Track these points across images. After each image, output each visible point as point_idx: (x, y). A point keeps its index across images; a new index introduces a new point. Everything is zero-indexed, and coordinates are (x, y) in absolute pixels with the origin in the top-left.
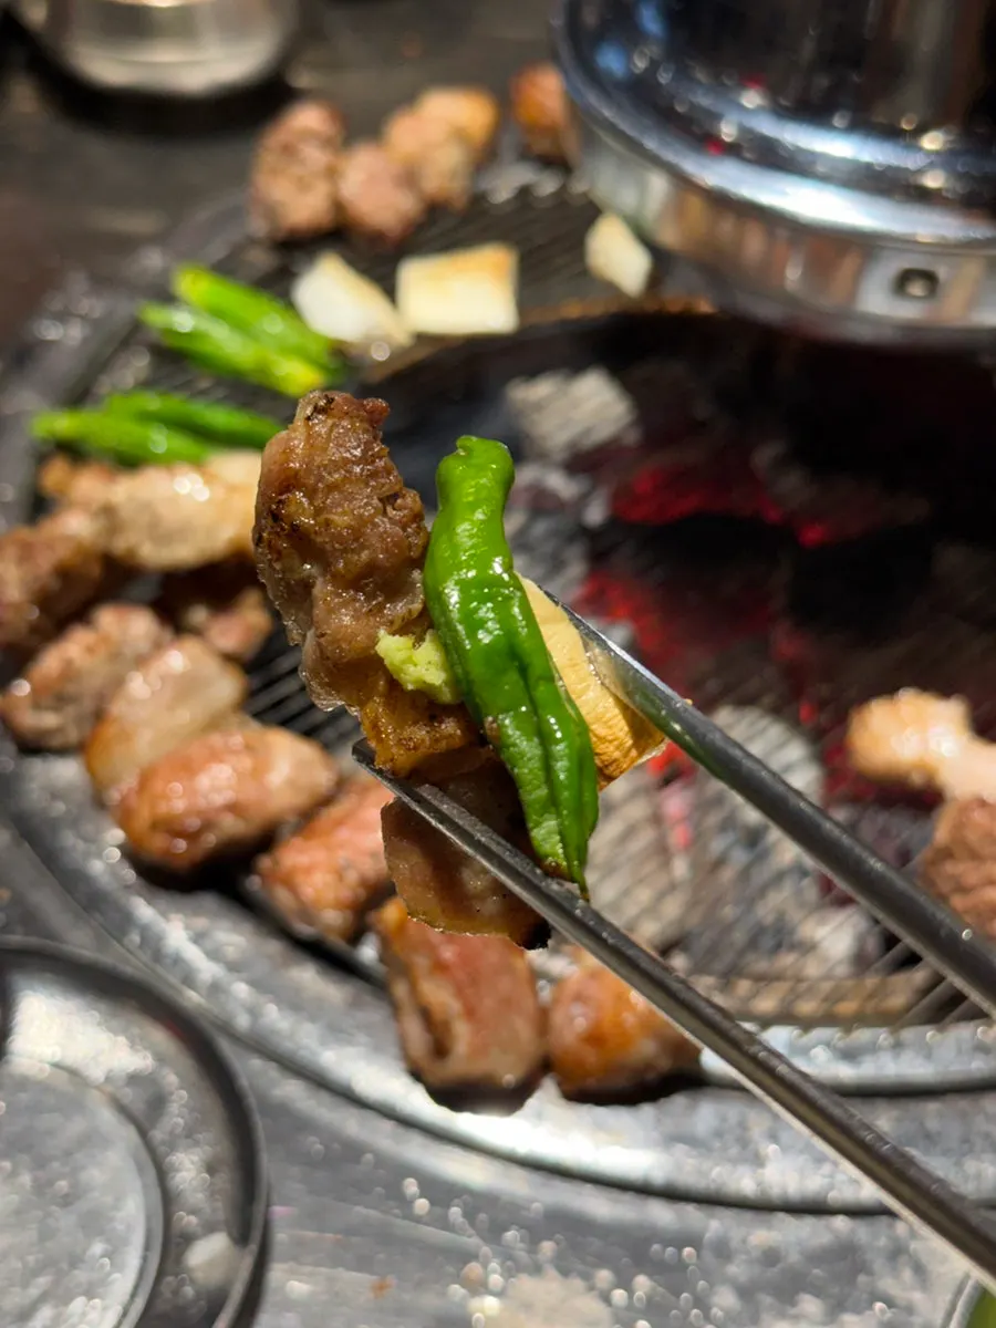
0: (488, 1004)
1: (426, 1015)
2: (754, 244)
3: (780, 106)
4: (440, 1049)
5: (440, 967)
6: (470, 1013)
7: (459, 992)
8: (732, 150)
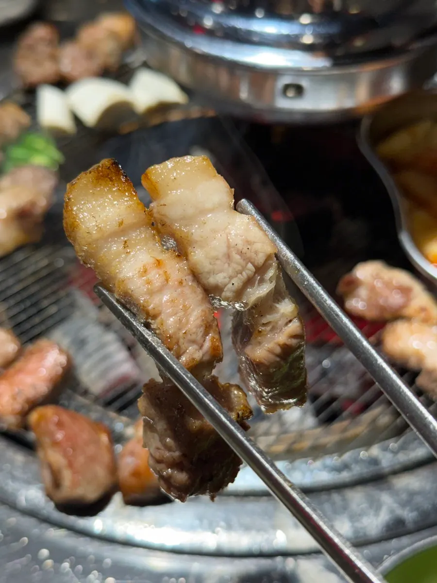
0: (81, 460)
1: (50, 467)
2: (224, 79)
3: (231, 10)
4: (57, 483)
5: (56, 444)
6: (70, 465)
7: (65, 455)
8: (210, 34)
